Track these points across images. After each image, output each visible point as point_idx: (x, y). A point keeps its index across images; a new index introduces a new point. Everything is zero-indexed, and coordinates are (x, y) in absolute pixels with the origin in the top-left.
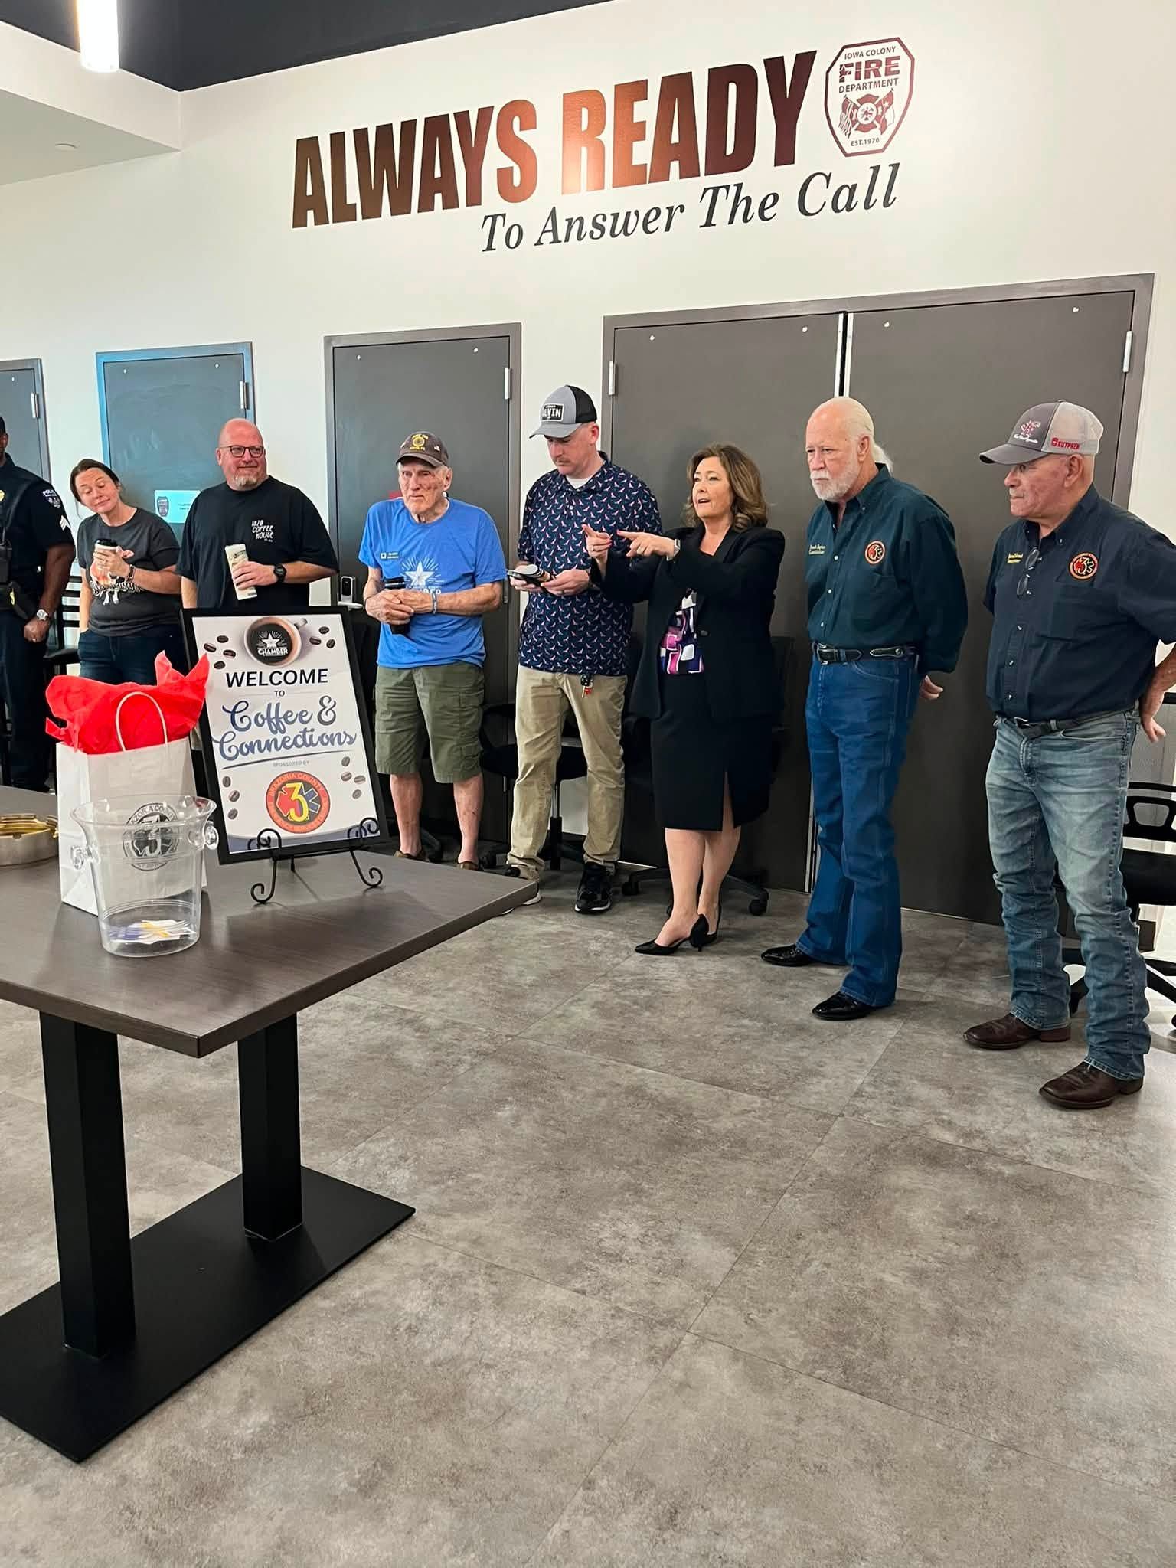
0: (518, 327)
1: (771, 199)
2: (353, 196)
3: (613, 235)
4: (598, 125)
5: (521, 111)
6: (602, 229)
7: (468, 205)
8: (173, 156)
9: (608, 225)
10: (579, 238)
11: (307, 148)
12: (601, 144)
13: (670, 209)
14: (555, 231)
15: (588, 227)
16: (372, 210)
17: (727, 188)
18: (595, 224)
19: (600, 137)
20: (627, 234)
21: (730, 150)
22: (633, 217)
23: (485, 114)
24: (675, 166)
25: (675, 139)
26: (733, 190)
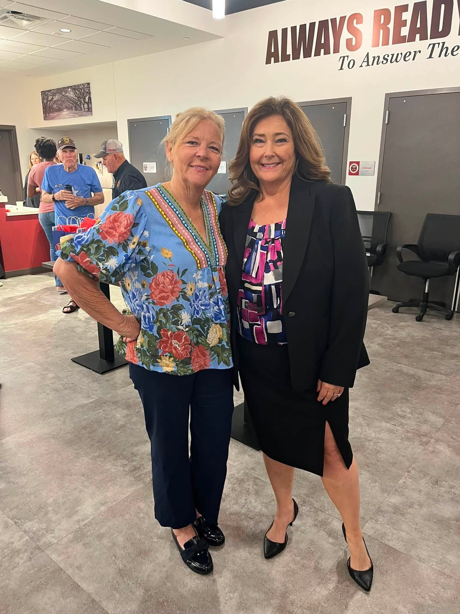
0: (350, 98)
1: (456, 48)
2: (289, 51)
3: (391, 62)
4: (387, 21)
5: (357, 17)
6: (387, 60)
7: (334, 53)
8: (223, 39)
9: (389, 59)
10: (377, 64)
11: (273, 35)
12: (389, 29)
13: (415, 52)
14: (368, 61)
15: (381, 59)
16: (296, 56)
17: (439, 44)
18: (384, 58)
19: (388, 26)
20: (397, 62)
21: (440, 29)
22: (400, 55)
23: (343, 19)
24: (418, 36)
25: (418, 26)
26: (441, 45)
